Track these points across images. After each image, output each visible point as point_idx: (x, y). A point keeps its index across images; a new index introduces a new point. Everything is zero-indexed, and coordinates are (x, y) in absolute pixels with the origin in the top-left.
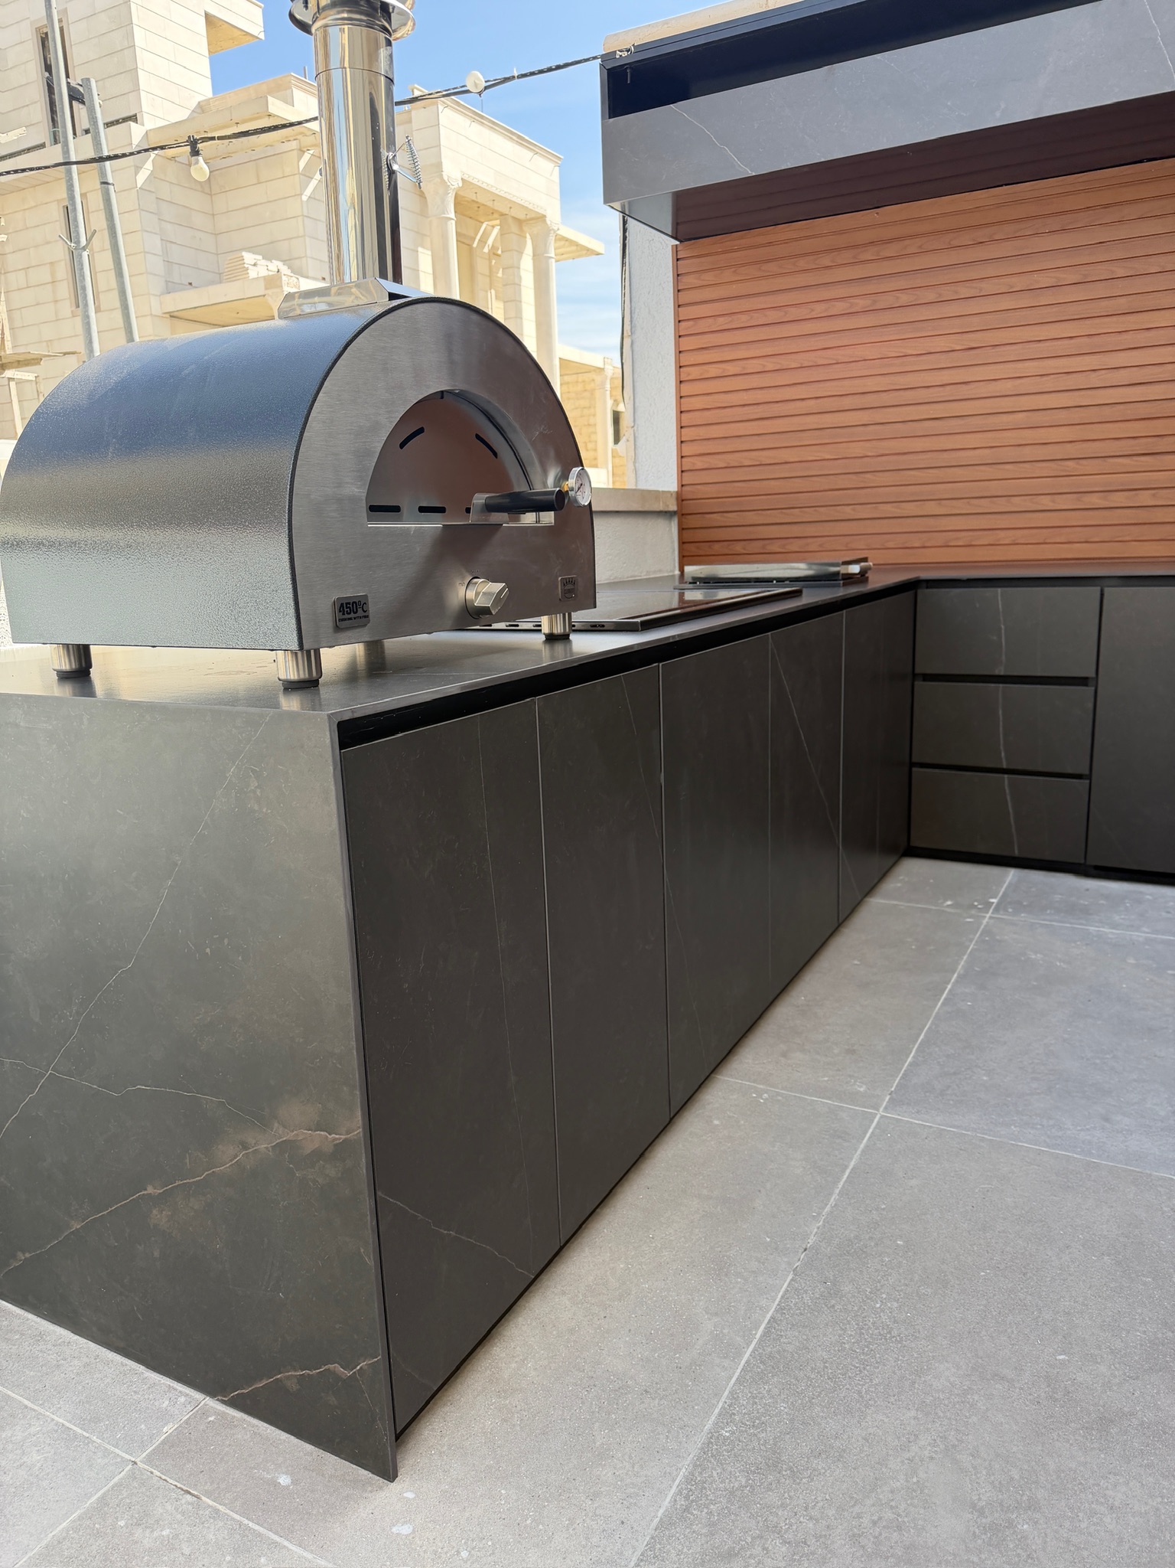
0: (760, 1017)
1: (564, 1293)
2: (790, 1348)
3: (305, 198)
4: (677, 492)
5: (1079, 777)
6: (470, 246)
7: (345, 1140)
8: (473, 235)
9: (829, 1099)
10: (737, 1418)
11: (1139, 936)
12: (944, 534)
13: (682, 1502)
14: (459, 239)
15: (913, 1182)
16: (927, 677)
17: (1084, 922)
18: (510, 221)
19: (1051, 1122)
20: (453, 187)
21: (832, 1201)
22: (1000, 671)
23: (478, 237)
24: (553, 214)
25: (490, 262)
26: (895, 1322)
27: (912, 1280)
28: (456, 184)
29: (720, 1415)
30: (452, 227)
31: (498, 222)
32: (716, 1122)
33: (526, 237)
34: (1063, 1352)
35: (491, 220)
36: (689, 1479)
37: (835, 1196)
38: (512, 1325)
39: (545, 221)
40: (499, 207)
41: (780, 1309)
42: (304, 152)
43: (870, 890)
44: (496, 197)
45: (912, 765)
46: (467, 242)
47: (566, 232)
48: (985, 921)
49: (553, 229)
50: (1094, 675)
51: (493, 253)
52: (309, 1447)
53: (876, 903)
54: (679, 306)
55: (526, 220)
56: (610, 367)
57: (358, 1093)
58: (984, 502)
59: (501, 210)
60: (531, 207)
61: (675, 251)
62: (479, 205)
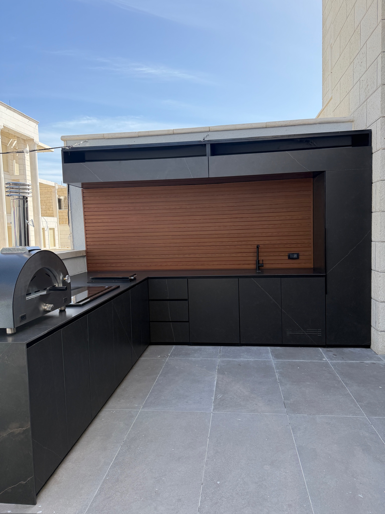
1: (70, 462)
2: (120, 460)
4: (86, 250)
5: (187, 322)
6: (6, 146)
7: (26, 429)
8: (7, 143)
9: (129, 409)
10: (110, 475)
11: (199, 359)
13: (99, 492)
14: (2, 144)
15: (147, 423)
16: (152, 300)
17: (188, 357)
18: (21, 139)
19: (176, 405)
21: (129, 431)
22: (168, 298)
23: (9, 143)
24: (37, 140)
27: (145, 442)
28: (2, 127)
29: (106, 476)
31: (16, 139)
32: (103, 419)
33: (27, 145)
34: (173, 449)
35: (14, 139)
36: (100, 488)
37: (130, 429)
39: (34, 141)
41: (118, 454)
43: (140, 356)
44: (16, 132)
45: (150, 322)
47: (40, 144)
48: (167, 360)
49: (37, 144)
50: (188, 298)
51: (15, 148)
52: (14, 505)
53: (142, 359)
54: (84, 204)
55: (27, 140)
56: (57, 186)
57: (29, 418)
58: (164, 256)
59: (17, 136)
60: (28, 136)
61: (82, 190)
62: (9, 134)
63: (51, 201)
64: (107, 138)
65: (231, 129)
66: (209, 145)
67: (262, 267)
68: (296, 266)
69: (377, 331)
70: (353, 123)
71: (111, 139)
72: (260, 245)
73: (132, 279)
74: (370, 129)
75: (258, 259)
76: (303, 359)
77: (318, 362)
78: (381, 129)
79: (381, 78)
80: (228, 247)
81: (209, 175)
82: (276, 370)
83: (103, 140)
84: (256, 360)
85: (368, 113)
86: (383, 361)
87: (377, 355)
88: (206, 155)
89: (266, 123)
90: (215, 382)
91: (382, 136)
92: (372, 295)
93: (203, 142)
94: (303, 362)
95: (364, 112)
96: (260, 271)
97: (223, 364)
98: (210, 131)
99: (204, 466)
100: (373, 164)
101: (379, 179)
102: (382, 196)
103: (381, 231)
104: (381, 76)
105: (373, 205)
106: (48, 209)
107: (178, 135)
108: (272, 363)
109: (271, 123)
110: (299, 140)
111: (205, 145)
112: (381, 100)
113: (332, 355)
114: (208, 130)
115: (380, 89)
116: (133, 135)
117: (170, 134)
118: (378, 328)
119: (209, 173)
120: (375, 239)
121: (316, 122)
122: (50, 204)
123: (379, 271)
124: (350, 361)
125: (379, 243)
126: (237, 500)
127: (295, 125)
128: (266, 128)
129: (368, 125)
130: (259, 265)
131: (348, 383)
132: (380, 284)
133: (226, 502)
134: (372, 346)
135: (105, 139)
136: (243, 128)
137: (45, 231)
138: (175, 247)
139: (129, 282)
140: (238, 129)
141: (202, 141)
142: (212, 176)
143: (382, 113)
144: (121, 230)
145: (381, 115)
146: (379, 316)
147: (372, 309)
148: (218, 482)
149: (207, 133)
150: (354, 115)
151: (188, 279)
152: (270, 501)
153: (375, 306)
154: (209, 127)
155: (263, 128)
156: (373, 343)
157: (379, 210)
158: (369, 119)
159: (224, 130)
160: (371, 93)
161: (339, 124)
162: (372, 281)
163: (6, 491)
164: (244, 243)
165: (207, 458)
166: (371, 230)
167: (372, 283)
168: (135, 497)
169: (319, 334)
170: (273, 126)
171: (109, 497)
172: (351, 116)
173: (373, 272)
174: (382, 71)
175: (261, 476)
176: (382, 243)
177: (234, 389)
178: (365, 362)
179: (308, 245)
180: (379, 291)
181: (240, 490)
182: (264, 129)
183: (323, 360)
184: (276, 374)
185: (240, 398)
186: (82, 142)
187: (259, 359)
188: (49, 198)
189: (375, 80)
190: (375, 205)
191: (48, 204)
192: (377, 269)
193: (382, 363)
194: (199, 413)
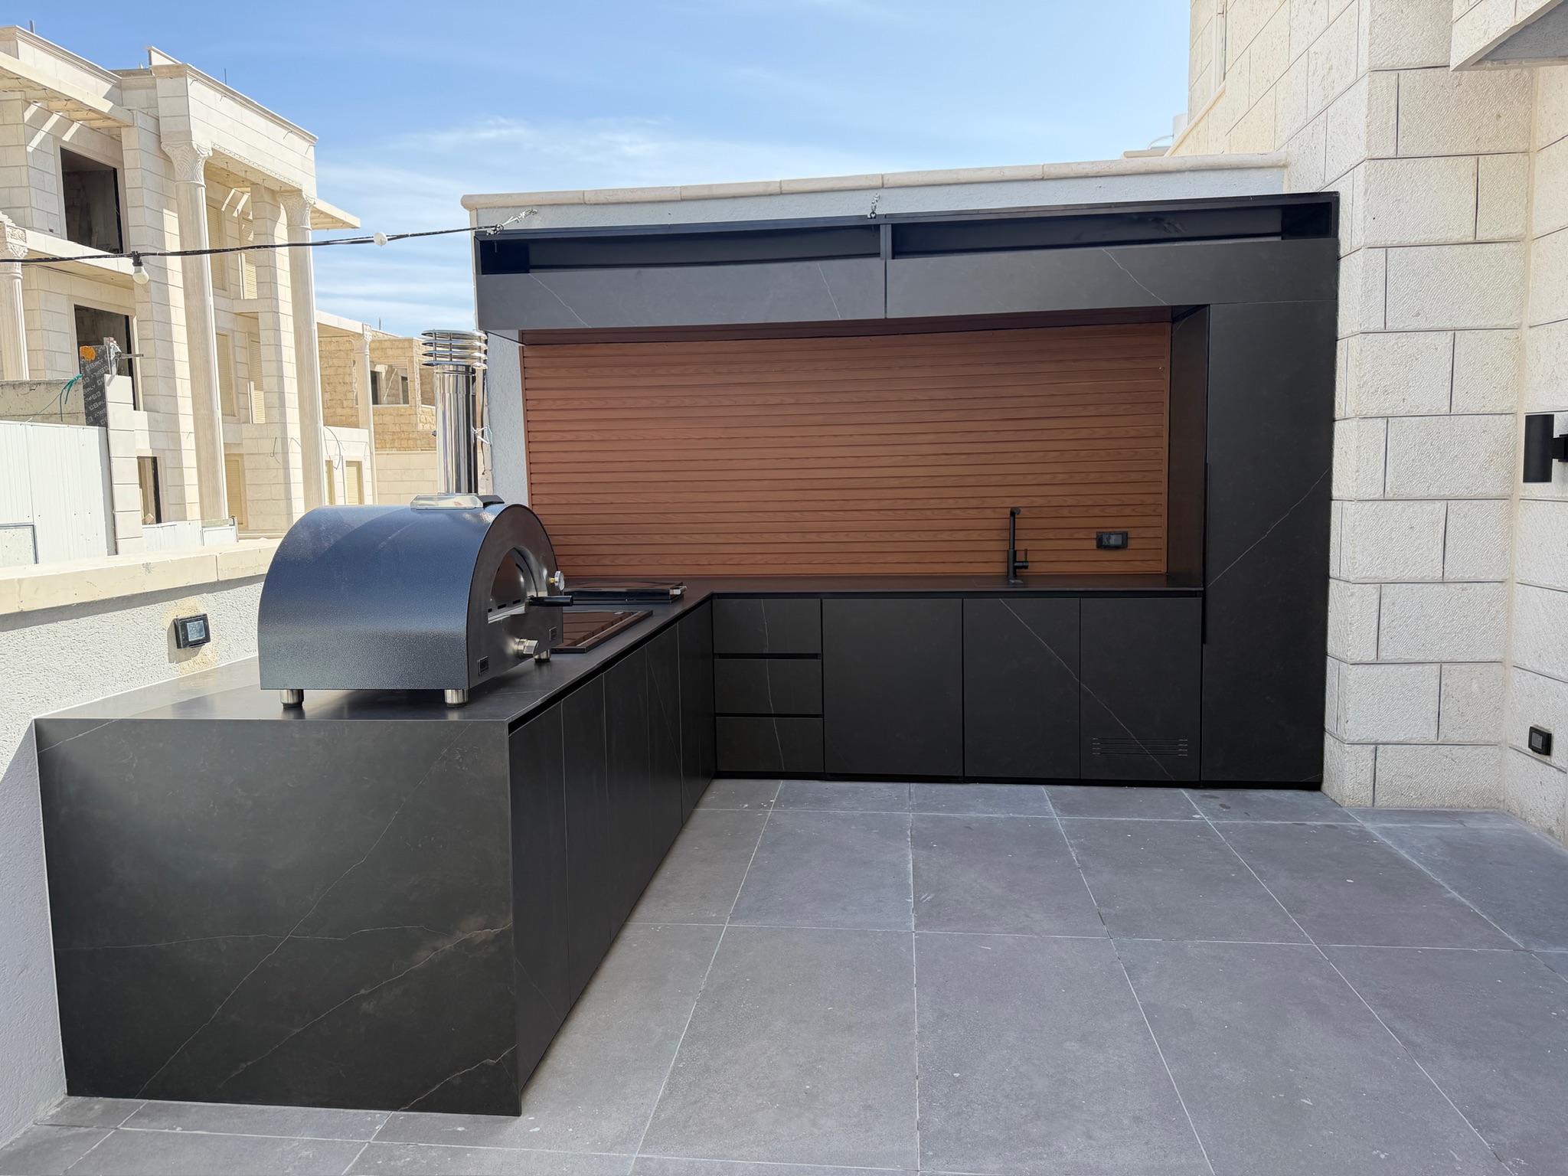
0: (646, 887)
1: (576, 1033)
2: (703, 1030)
3: (30, 149)
5: (817, 716)
6: (218, 210)
7: (501, 932)
8: (222, 199)
9: (697, 923)
10: (685, 1060)
11: (857, 813)
12: (722, 556)
13: (667, 1092)
14: (209, 203)
15: (750, 954)
16: (722, 656)
17: (826, 808)
18: (263, 190)
19: (817, 915)
20: (203, 156)
21: (709, 969)
22: (766, 651)
23: (227, 202)
24: (310, 191)
25: (240, 227)
26: (752, 1010)
27: (757, 993)
28: (207, 153)
29: (676, 1060)
30: (202, 193)
31: (249, 190)
32: (635, 945)
33: (280, 208)
35: (241, 187)
36: (669, 1084)
37: (710, 966)
38: (553, 1050)
39: (301, 195)
40: (250, 177)
41: (694, 1017)
42: (30, 104)
43: (696, 804)
44: (248, 169)
45: (716, 715)
46: (217, 206)
47: (322, 206)
48: (769, 815)
49: (310, 203)
50: (820, 652)
51: (243, 216)
53: (701, 810)
54: (525, 389)
55: (280, 192)
56: (369, 333)
57: (511, 904)
58: (746, 536)
59: (252, 180)
60: (286, 181)
61: (522, 350)
62: (229, 173)
63: (347, 379)
64: (591, 202)
65: (945, 182)
66: (889, 228)
67: (1024, 570)
68: (1117, 568)
69: (1342, 744)
70: (1285, 170)
71: (604, 204)
72: (1022, 510)
73: (677, 595)
74: (1336, 190)
75: (1014, 548)
76: (1140, 816)
77: (1180, 823)
78: (1365, 193)
79: (1367, 53)
80: (928, 512)
81: (886, 312)
82: (1068, 839)
83: (581, 209)
84: (1011, 818)
85: (1330, 147)
86: (1356, 821)
87: (1339, 809)
88: (879, 254)
89: (1043, 166)
90: (911, 866)
91: (1366, 213)
92: (1328, 647)
93: (871, 218)
94: (1139, 821)
95: (1318, 143)
96: (1019, 581)
97: (925, 826)
98: (883, 187)
99: (914, 1043)
100: (1340, 288)
101: (1356, 329)
102: (1363, 376)
103: (1357, 471)
104: (1370, 46)
105: (1337, 400)
106: (339, 402)
107: (793, 196)
108: (1057, 823)
109: (1056, 168)
110: (1135, 217)
111: (877, 227)
112: (1367, 112)
113: (1218, 807)
114: (879, 183)
115: (1365, 81)
116: (667, 195)
117: (770, 195)
118: (1344, 735)
119: (886, 306)
120: (1341, 494)
121: (1184, 168)
122: (346, 388)
123: (1352, 579)
124: (1267, 822)
125: (1353, 503)
126: (1007, 1107)
127: (1123, 173)
128: (1042, 179)
129: (1328, 179)
130: (1016, 566)
131: (1265, 870)
132: (1353, 617)
133: (982, 1111)
134: (1325, 785)
135: (588, 204)
136: (979, 180)
137: (335, 469)
138: (779, 514)
139: (669, 603)
140: (964, 181)
141: (869, 217)
142: (893, 314)
143: (1368, 148)
144: (629, 464)
145: (1366, 155)
146: (1346, 702)
147: (1327, 684)
148: (957, 1075)
149: (876, 191)
150: (1290, 149)
151: (821, 600)
152: (1089, 1110)
153: (1337, 677)
154: (883, 176)
155: (1035, 180)
156: (1330, 777)
157: (1353, 415)
158: (1331, 162)
159: (923, 183)
160: (1338, 90)
161: (1246, 173)
162: (1329, 608)
163: (448, 1081)
164: (974, 503)
165: (918, 1027)
166: (1331, 470)
167: (1329, 614)
168: (759, 1102)
169: (1182, 752)
170: (1063, 176)
171: (696, 1102)
172: (1281, 150)
173: (1333, 583)
174: (1371, 34)
175: (1060, 1062)
176: (1360, 505)
177: (963, 882)
178: (1308, 823)
179: (1154, 511)
180: (1348, 634)
181: (1011, 1090)
182: (1036, 182)
183: (1195, 819)
184: (1071, 849)
185: (982, 901)
186: (523, 214)
187: (1019, 813)
188: (340, 370)
189: (1353, 55)
190: (1344, 399)
191: (339, 388)
192: (1344, 576)
193: (1352, 826)
194: (879, 932)
